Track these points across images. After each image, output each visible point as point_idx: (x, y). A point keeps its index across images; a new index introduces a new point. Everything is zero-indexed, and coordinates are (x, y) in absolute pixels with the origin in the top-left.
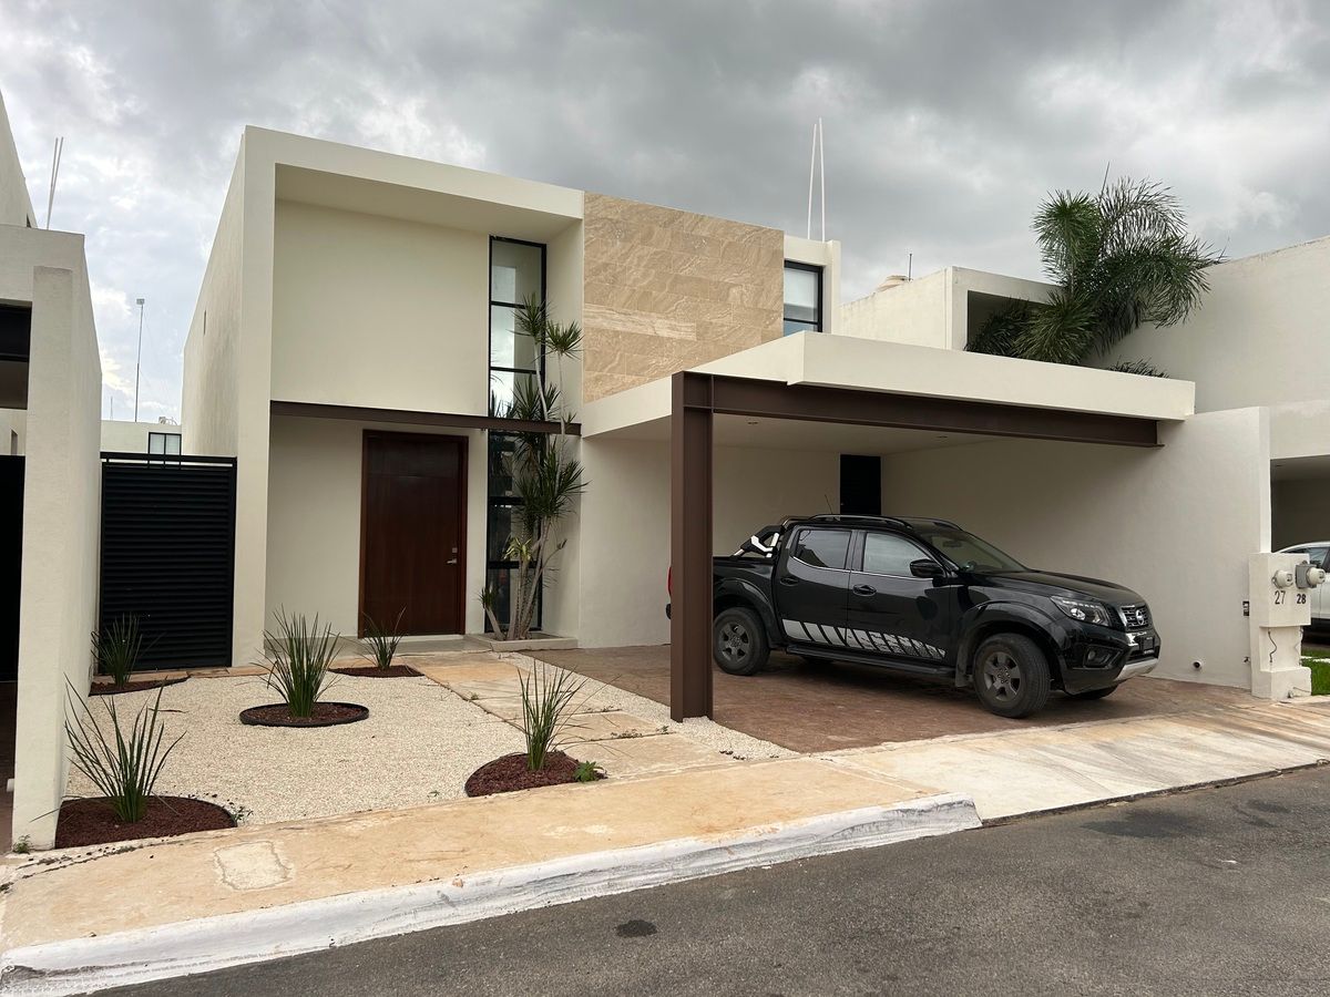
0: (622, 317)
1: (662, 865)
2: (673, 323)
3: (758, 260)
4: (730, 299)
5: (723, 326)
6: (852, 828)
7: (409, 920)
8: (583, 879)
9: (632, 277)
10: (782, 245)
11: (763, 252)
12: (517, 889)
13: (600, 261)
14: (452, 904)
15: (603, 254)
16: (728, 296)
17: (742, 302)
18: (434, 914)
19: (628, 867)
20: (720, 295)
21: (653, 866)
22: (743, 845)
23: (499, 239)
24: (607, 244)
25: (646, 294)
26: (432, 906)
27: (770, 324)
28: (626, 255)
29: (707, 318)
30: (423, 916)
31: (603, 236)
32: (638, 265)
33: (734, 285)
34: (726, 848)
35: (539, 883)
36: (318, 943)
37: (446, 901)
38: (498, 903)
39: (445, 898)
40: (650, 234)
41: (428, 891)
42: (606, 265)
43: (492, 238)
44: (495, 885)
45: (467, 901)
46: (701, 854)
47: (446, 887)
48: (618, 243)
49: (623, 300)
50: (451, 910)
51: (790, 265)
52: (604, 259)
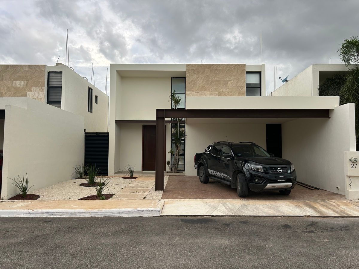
0: (196, 93)
1: (73, 213)
2: (211, 93)
3: (237, 73)
4: (228, 85)
5: (226, 92)
6: (122, 212)
7: (22, 215)
8: (56, 213)
9: (199, 83)
10: (245, 68)
11: (239, 71)
12: (43, 213)
13: (190, 80)
14: (30, 214)
15: (191, 78)
16: (228, 84)
17: (232, 85)
18: (26, 215)
19: (66, 213)
20: (226, 84)
21: (71, 213)
22: (93, 212)
23: (174, 78)
24: (192, 76)
25: (203, 87)
26: (27, 213)
27: (242, 90)
28: (198, 77)
29: (221, 90)
30: (24, 215)
31: (191, 74)
32: (201, 80)
33: (229, 81)
34: (89, 212)
35: (47, 213)
36: (6, 216)
37: (30, 213)
38: (38, 215)
39: (29, 213)
40: (204, 71)
41: (27, 211)
42: (192, 81)
43: (172, 78)
44: (39, 212)
45: (33, 214)
46: (83, 212)
47: (31, 211)
48: (195, 75)
49: (196, 89)
50: (30, 215)
51: (248, 73)
52: (191, 80)
